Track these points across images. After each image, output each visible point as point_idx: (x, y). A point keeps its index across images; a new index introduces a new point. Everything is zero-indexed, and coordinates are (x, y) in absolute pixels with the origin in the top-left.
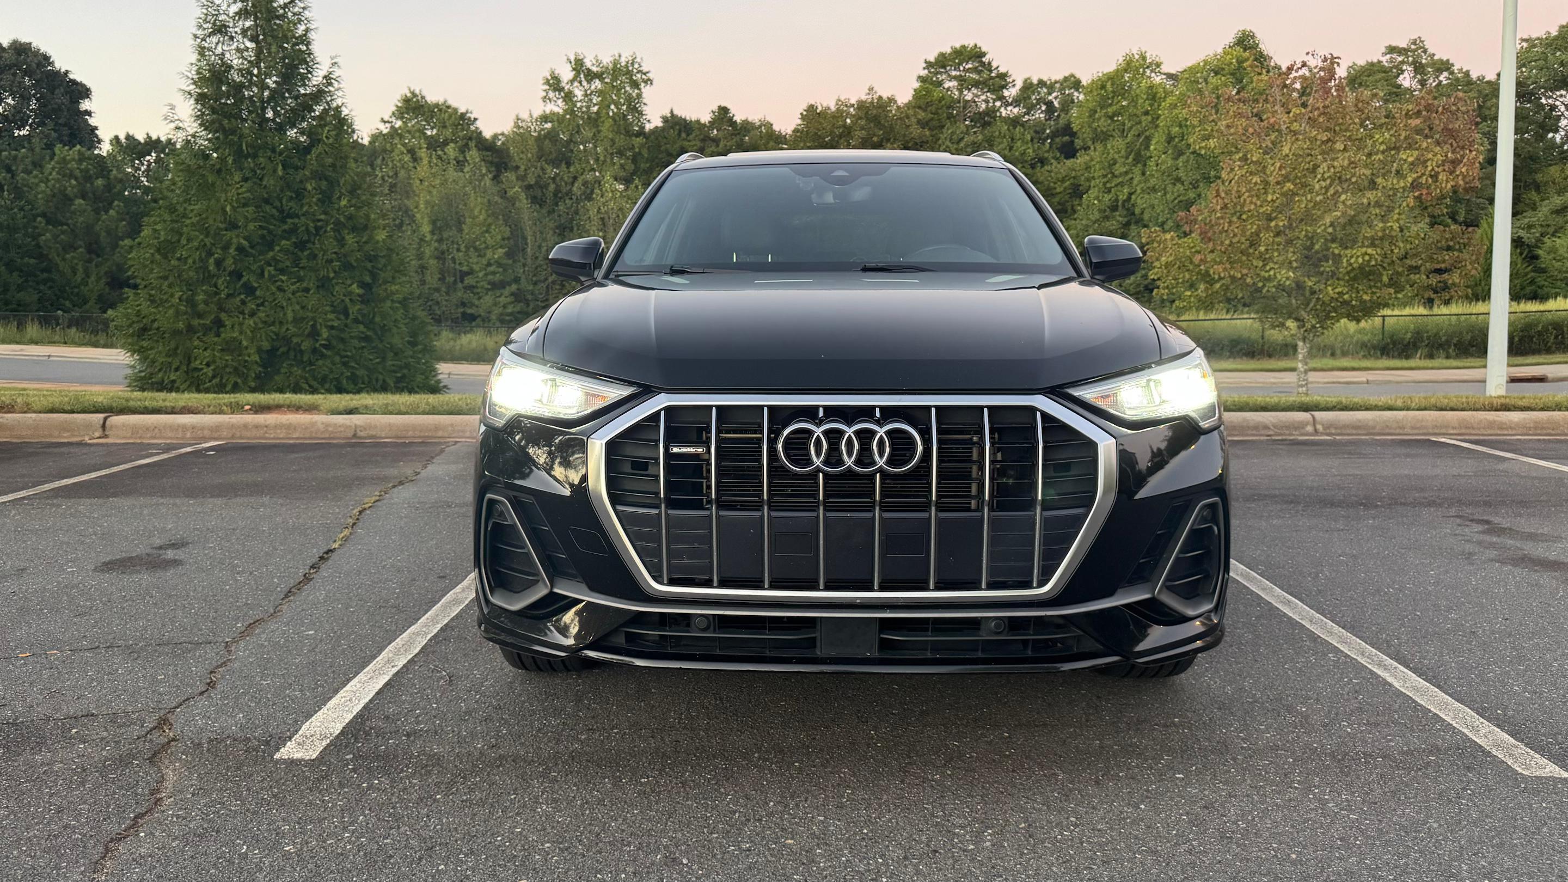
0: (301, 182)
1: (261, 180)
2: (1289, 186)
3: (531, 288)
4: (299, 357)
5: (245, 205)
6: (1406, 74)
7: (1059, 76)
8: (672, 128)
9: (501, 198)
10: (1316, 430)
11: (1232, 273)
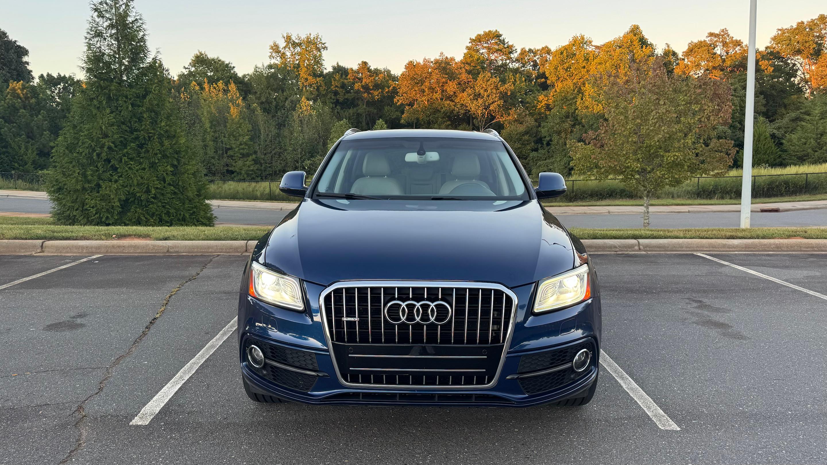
0: (141, 113)
1: (120, 112)
2: (639, 121)
3: (263, 157)
4: (140, 203)
5: (112, 125)
6: (718, 47)
7: (539, 47)
8: (338, 72)
9: (247, 109)
10: (640, 249)
11: (609, 164)
